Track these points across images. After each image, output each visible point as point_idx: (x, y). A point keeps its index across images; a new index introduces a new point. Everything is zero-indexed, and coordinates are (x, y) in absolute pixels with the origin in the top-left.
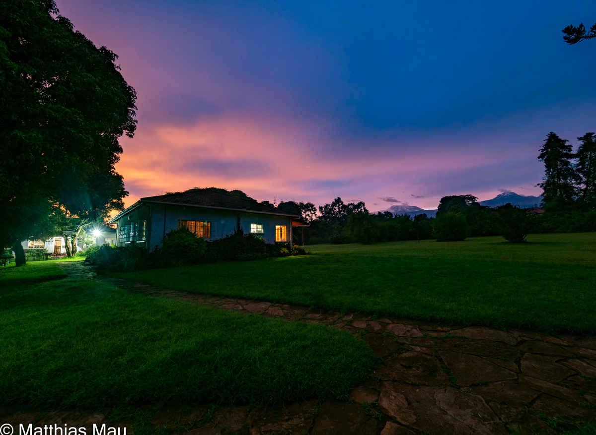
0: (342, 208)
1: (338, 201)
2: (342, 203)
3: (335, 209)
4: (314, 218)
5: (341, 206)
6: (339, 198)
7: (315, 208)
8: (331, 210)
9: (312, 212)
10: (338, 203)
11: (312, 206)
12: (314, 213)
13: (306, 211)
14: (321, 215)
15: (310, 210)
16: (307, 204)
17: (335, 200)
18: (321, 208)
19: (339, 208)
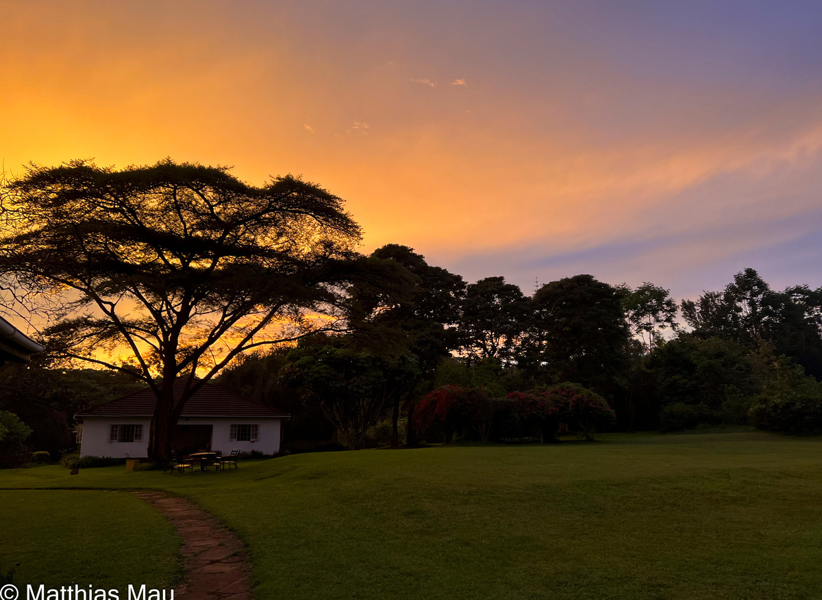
0: (763, 303)
1: (748, 282)
2: (762, 286)
3: (740, 310)
4: (668, 334)
5: (760, 296)
6: (751, 273)
7: (669, 303)
8: (723, 310)
9: (661, 315)
10: (750, 289)
11: (660, 295)
12: (668, 320)
13: (638, 315)
14: (690, 329)
15: (654, 312)
16: (641, 292)
17: (738, 278)
18: (688, 307)
19: (752, 304)
